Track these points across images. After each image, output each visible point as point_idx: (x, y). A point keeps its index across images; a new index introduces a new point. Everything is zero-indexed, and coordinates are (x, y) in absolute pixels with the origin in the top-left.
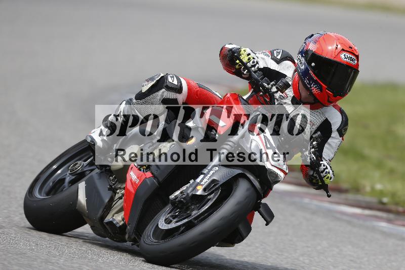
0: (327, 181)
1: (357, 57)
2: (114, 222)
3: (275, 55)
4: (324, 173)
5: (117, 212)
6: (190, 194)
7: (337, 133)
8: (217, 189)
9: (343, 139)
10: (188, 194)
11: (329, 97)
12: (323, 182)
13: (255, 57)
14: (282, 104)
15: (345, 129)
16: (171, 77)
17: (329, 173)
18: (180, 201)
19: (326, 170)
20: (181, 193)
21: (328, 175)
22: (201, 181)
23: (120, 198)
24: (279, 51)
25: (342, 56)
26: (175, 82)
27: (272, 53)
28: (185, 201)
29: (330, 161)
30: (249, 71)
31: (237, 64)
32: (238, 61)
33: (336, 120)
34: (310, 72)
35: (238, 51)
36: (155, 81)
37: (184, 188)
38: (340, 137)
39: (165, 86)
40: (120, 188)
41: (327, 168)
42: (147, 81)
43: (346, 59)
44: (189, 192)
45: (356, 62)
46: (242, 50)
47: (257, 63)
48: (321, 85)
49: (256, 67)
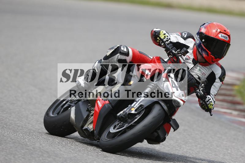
0: (210, 107)
1: (229, 36)
2: (88, 129)
3: (183, 35)
4: (209, 102)
5: (90, 124)
6: (128, 113)
7: (219, 80)
8: (143, 110)
9: (222, 83)
10: (126, 113)
11: (212, 59)
12: (208, 107)
13: (168, 36)
14: (185, 63)
15: (223, 78)
16: (123, 47)
17: (212, 102)
18: (122, 117)
19: (210, 100)
20: (123, 112)
21: (211, 103)
22: (134, 105)
23: (92, 115)
24: (185, 33)
25: (220, 35)
26: (125, 50)
27: (181, 34)
28: (124, 117)
29: (215, 96)
30: (164, 44)
31: (158, 39)
32: (158, 38)
33: (218, 72)
34: (202, 44)
35: (159, 33)
36: (114, 49)
37: (125, 110)
38: (221, 82)
39: (120, 52)
40: (93, 110)
41: (210, 99)
42: (110, 49)
43: (222, 37)
44: (127, 111)
45: (228, 39)
46: (161, 31)
47: (169, 39)
48: (208, 52)
49: (169, 41)
